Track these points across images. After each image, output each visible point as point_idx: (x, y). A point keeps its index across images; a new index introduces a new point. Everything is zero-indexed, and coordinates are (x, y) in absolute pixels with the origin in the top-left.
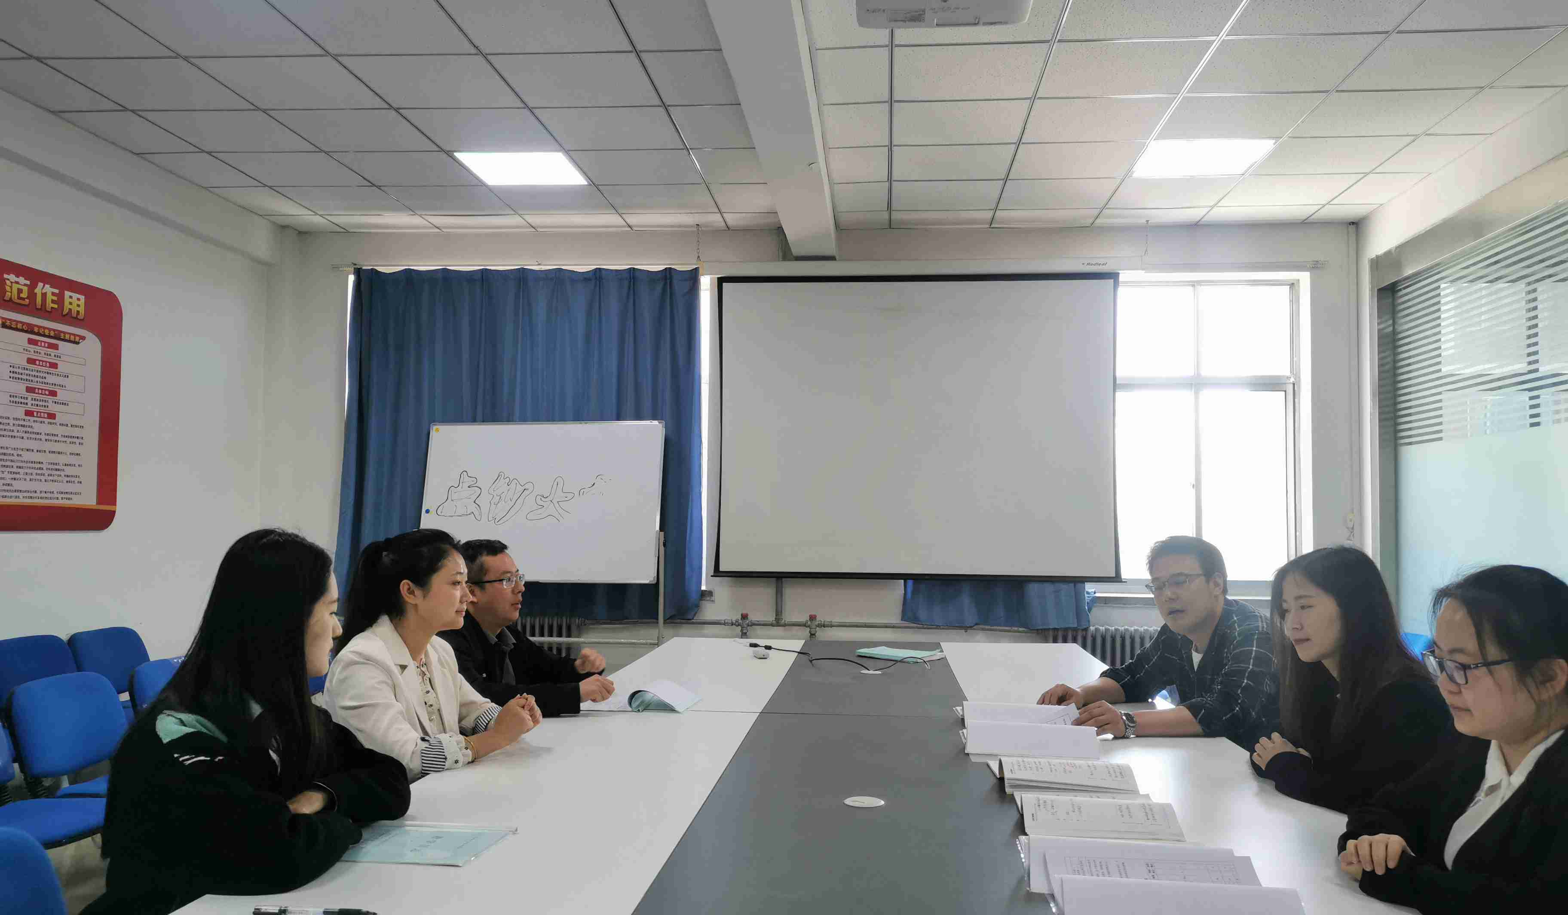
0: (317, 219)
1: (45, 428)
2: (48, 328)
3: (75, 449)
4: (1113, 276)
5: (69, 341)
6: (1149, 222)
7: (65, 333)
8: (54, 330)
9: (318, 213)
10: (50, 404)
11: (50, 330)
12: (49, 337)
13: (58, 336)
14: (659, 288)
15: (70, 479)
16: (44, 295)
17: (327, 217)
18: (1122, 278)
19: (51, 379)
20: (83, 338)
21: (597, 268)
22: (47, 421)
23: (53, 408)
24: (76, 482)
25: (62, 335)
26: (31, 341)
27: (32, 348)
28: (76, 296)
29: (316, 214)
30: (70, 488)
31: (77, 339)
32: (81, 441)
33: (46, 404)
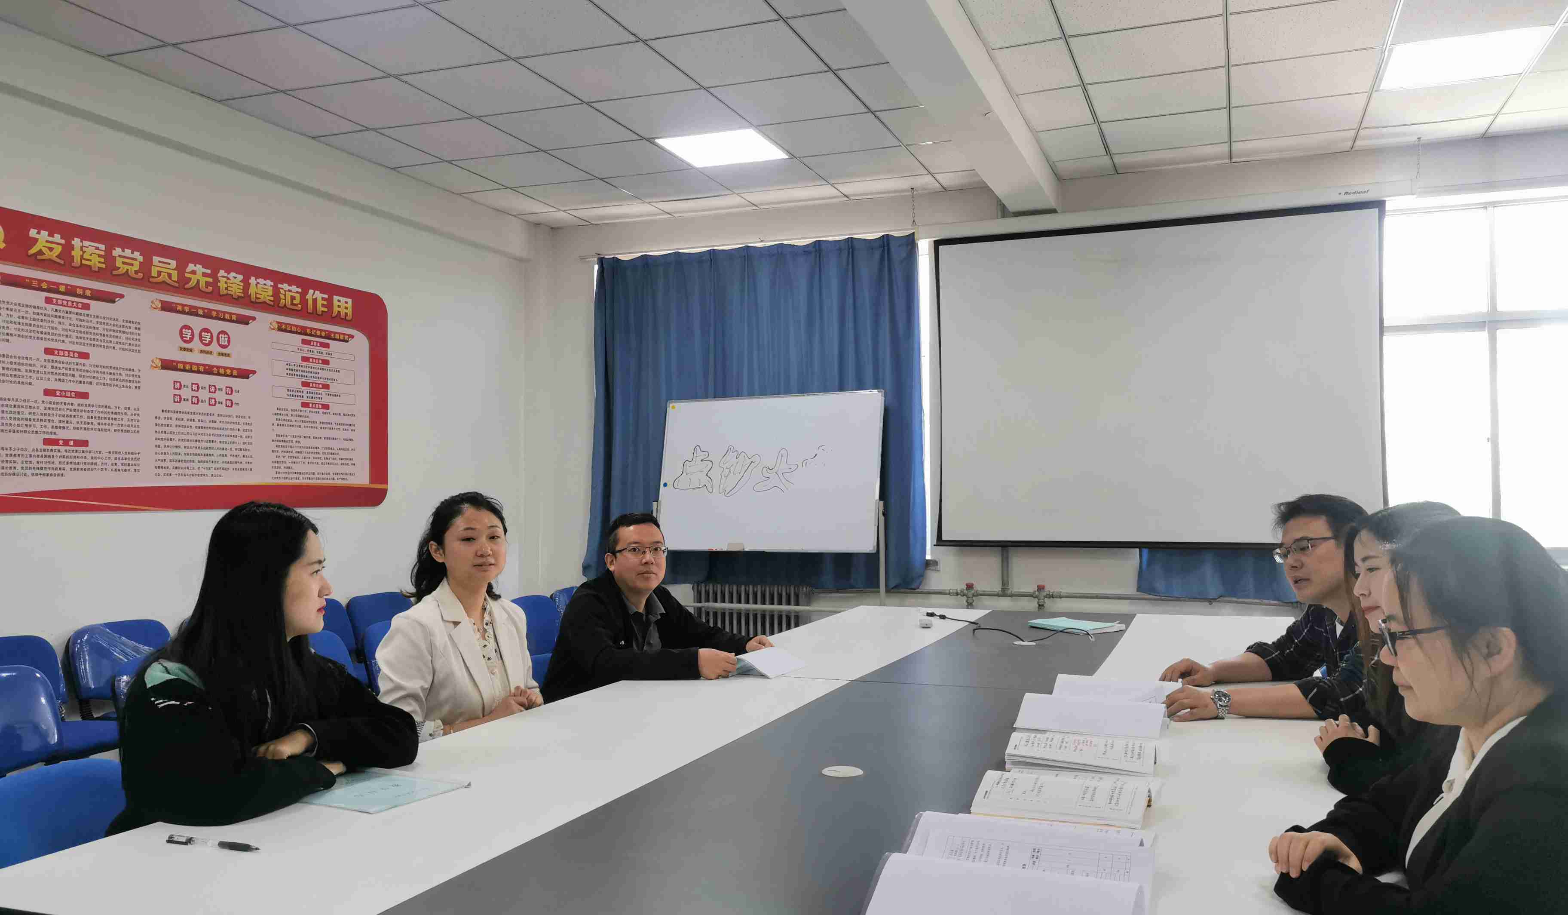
0: (561, 215)
1: (320, 417)
2: (319, 330)
3: (349, 435)
4: (1379, 205)
5: (340, 340)
6: (1422, 139)
7: (335, 333)
8: (325, 331)
9: (561, 208)
10: (324, 396)
11: (321, 331)
12: (321, 337)
13: (329, 336)
14: (877, 255)
15: (345, 462)
16: (315, 301)
17: (568, 212)
18: (1388, 206)
19: (323, 374)
20: (352, 337)
21: (816, 241)
22: (321, 411)
23: (326, 400)
24: (350, 464)
25: (332, 335)
26: (304, 342)
27: (306, 348)
28: (343, 299)
29: (559, 210)
30: (345, 469)
31: (346, 337)
32: (353, 428)
33: (320, 396)
